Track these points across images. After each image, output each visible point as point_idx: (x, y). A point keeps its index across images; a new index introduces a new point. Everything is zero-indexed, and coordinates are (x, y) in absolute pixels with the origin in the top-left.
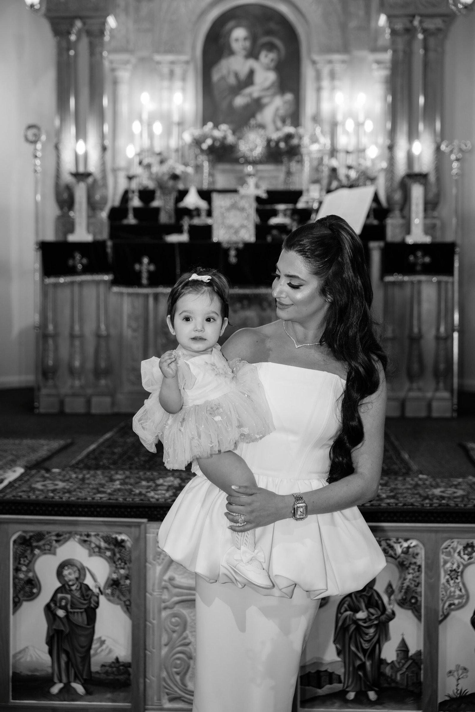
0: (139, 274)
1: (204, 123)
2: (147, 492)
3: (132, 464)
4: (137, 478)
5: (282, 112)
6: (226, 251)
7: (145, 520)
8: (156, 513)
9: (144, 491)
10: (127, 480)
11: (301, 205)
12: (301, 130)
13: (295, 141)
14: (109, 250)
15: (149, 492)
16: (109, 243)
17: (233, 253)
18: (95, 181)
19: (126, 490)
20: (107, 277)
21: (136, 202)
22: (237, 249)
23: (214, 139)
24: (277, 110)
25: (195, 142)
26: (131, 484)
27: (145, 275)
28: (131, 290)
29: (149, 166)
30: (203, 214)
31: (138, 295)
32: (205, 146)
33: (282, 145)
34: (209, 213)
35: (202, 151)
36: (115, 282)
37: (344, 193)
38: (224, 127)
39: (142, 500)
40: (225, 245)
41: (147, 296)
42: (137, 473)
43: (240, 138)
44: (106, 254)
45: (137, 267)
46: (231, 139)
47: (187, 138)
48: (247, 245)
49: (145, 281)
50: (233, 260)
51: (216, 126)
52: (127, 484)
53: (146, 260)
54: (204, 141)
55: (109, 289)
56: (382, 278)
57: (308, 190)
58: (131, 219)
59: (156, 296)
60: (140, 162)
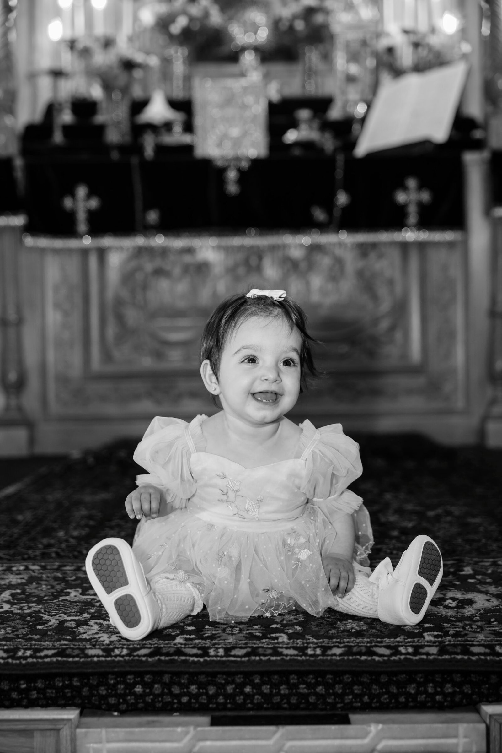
0: (71, 216)
2: (79, 623)
3: (49, 546)
4: (56, 579)
6: (222, 171)
7: (72, 714)
8: (103, 691)
9: (70, 620)
10: (30, 589)
11: (335, 115)
13: (319, 19)
14: (19, 174)
15: (85, 623)
16: (19, 162)
17: (232, 175)
19: (23, 617)
20: (18, 221)
21: (67, 117)
22: (240, 170)
23: (192, 19)
26: (40, 601)
27: (82, 216)
28: (59, 243)
29: (86, 52)
30: (178, 129)
31: (69, 251)
32: (176, 28)
33: (300, 25)
34: (189, 127)
35: (171, 37)
36: (31, 229)
38: (205, 1)
39: (61, 653)
40: (220, 163)
41: (85, 252)
42: (58, 569)
43: (230, 19)
44: (12, 181)
45: (68, 203)
46: (216, 18)
47: (148, 17)
48: (255, 162)
49: (82, 227)
50: (232, 188)
52: (28, 598)
53: (82, 192)
54: (174, 21)
55: (21, 242)
56: (487, 212)
57: (344, 93)
58: (58, 137)
59: (102, 253)
60: (72, 44)
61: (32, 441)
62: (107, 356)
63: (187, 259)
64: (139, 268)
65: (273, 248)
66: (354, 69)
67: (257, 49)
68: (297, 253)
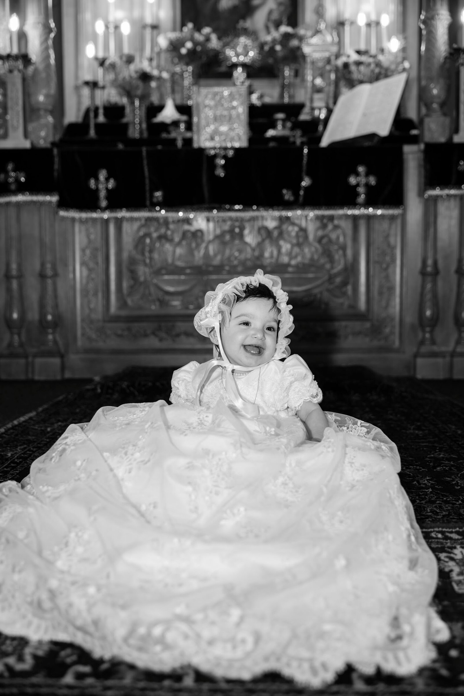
0: (95, 194)
1: (183, 24)
5: (275, 16)
11: (304, 117)
12: (301, 31)
13: (294, 43)
14: (56, 161)
16: (56, 151)
17: (220, 162)
18: (36, 70)
20: (54, 199)
21: (101, 119)
22: (227, 158)
23: (196, 43)
24: (270, 12)
25: (172, 47)
27: (103, 194)
28: (84, 215)
29: (113, 67)
30: (182, 127)
31: (94, 220)
32: (184, 51)
33: (278, 48)
34: (189, 126)
35: (181, 57)
36: (63, 204)
37: (365, 89)
38: (207, 30)
40: (210, 152)
41: (107, 222)
43: (226, 45)
45: (92, 184)
46: (214, 43)
47: (163, 42)
49: (104, 203)
50: (221, 173)
51: (198, 28)
53: (102, 175)
54: (183, 45)
55: (57, 213)
56: (421, 193)
57: (312, 100)
58: (92, 133)
59: (119, 222)
60: (102, 63)
61: (63, 368)
62: (122, 303)
63: (186, 227)
64: (148, 235)
65: (253, 219)
66: (319, 81)
67: (244, 66)
68: (271, 224)
